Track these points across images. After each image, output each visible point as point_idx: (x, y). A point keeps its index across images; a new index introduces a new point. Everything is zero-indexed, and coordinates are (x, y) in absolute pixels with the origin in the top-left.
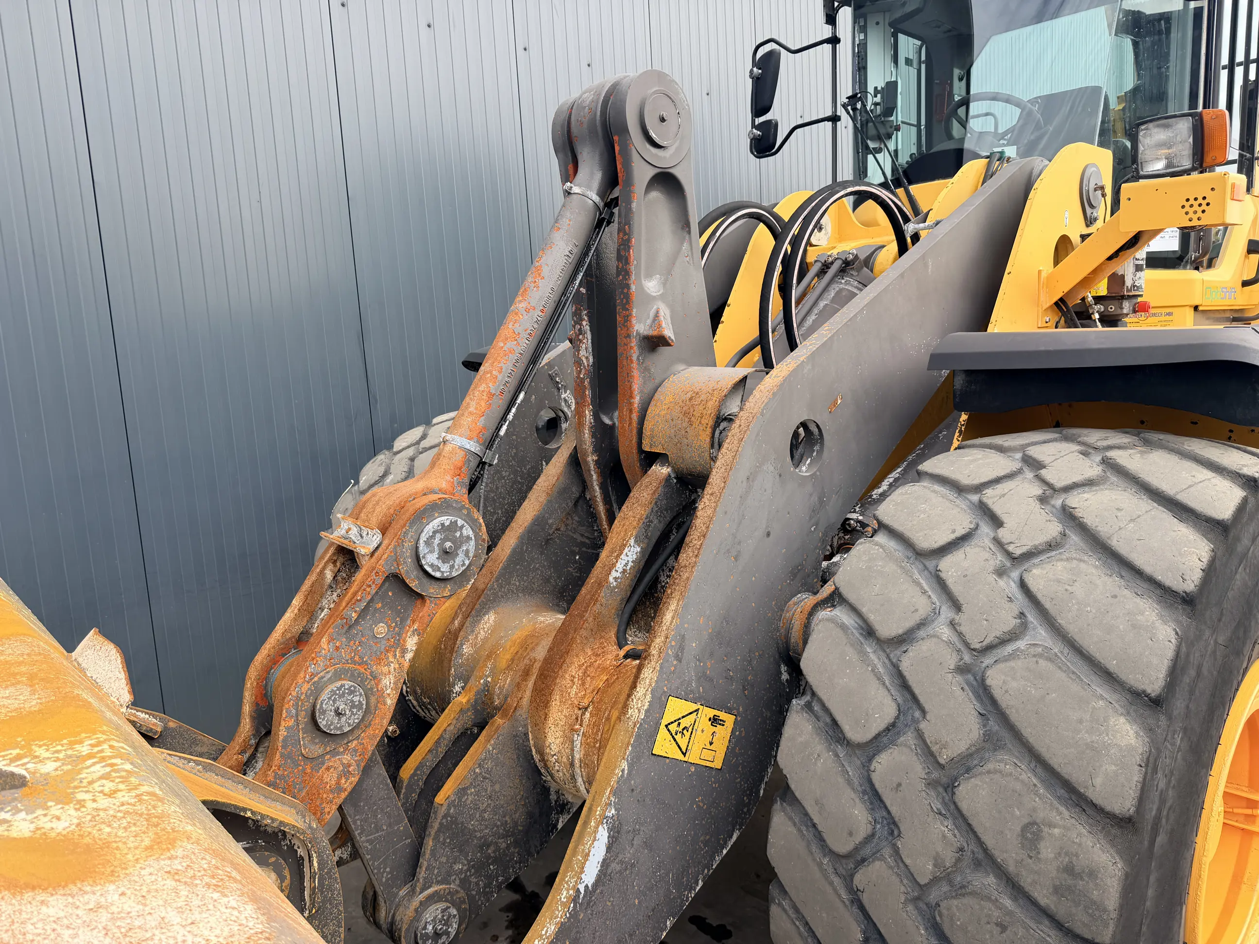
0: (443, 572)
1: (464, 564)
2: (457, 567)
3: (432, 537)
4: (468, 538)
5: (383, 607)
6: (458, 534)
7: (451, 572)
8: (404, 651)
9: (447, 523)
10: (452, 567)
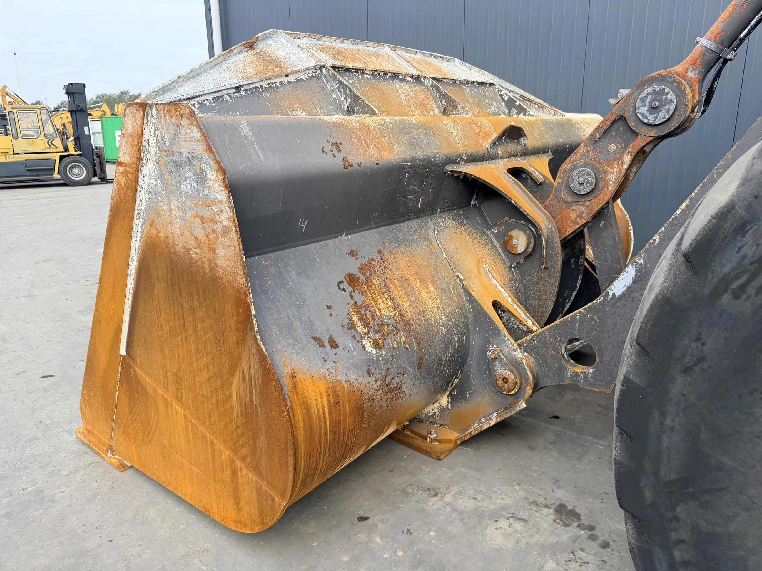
0: (649, 120)
1: (664, 118)
2: (659, 118)
3: (646, 97)
4: (671, 101)
5: (616, 135)
6: (664, 98)
7: (654, 121)
8: (623, 163)
9: (658, 89)
10: (656, 118)
